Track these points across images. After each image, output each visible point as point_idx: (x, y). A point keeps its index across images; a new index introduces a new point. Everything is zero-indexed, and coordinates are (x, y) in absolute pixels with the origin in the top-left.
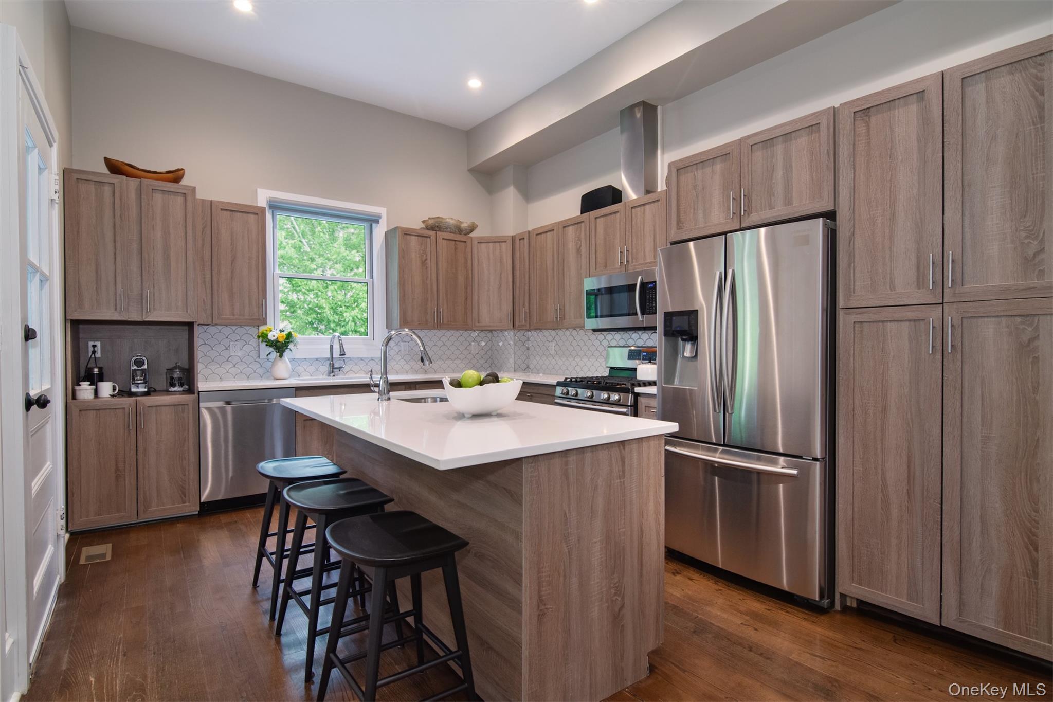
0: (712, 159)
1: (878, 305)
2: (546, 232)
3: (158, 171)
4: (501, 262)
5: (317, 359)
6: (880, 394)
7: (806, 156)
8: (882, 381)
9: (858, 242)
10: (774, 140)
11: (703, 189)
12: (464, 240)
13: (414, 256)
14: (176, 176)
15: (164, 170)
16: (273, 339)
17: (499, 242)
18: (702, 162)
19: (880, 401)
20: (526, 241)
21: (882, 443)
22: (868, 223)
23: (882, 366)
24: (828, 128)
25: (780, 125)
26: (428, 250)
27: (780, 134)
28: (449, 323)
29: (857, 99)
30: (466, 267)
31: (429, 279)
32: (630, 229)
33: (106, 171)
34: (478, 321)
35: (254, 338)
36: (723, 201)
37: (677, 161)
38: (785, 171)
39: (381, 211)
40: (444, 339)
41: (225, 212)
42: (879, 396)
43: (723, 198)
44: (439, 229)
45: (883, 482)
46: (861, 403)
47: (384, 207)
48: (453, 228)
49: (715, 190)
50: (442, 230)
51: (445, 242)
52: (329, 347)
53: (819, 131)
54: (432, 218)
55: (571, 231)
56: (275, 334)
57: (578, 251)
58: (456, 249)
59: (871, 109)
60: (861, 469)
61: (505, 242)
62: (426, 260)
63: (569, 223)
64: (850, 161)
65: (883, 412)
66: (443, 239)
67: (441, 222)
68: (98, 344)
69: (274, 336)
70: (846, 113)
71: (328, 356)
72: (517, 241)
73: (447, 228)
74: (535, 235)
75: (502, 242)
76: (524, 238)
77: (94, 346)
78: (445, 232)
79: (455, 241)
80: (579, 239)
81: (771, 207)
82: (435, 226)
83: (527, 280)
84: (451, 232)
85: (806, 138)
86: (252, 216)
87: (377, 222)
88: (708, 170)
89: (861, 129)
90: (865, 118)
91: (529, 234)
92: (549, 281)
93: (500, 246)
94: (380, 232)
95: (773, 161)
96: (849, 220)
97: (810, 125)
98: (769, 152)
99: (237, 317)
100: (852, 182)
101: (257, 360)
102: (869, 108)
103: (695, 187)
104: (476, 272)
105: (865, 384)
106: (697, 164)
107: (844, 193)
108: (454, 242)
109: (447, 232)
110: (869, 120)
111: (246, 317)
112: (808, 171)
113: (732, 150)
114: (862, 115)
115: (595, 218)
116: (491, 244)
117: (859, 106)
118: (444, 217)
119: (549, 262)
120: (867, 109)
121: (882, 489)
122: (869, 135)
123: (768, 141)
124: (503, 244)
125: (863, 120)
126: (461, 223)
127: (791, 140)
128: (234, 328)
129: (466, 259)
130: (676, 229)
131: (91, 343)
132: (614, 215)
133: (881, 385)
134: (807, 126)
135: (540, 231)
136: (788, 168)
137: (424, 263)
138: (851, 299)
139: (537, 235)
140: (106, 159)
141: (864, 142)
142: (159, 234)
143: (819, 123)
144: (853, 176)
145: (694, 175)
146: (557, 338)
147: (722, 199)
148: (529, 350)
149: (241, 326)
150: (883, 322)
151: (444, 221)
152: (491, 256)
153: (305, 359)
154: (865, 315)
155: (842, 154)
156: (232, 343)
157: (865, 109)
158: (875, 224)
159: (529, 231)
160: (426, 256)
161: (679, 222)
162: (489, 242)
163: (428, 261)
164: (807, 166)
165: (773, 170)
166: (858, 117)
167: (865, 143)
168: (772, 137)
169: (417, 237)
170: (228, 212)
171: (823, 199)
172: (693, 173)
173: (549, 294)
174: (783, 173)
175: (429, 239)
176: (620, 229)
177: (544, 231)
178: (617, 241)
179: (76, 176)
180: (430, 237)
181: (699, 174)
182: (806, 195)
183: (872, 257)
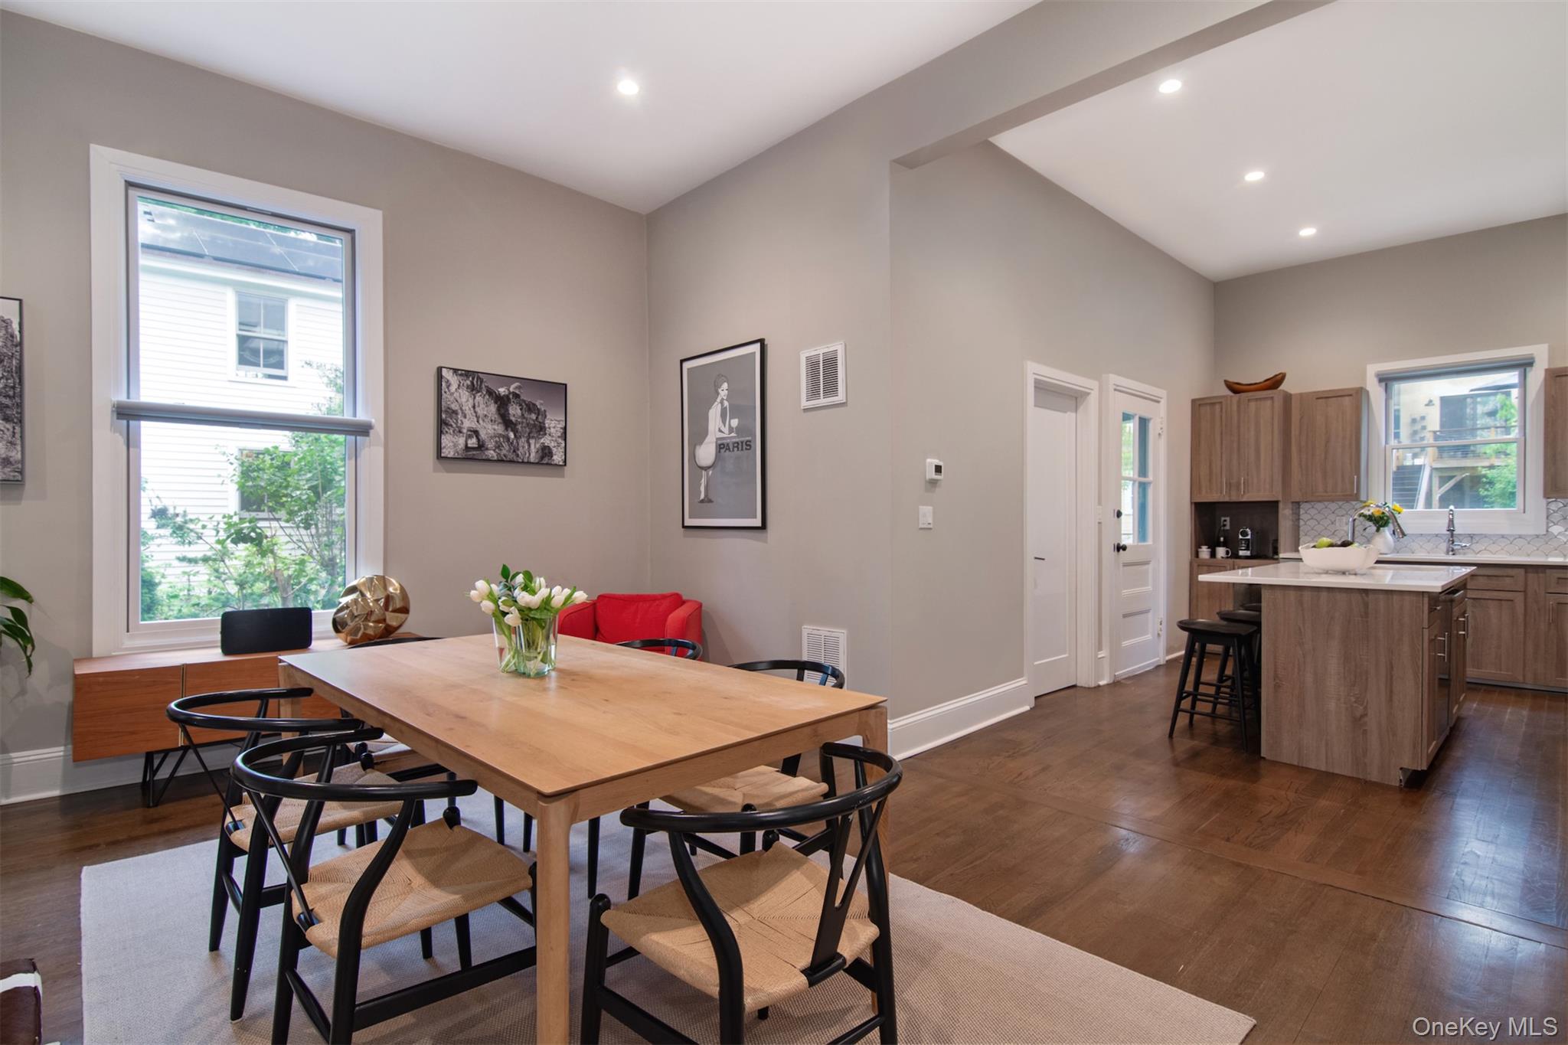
3: (1258, 382)
14: (1275, 382)
15: (1262, 380)
33: (1230, 393)
39: (1537, 349)
41: (1320, 400)
47: (1544, 343)
56: (1373, 510)
68: (1228, 519)
77: (1225, 521)
86: (1347, 398)
87: (1531, 364)
99: (1330, 494)
111: (1338, 494)
128: (1326, 503)
131: (1223, 519)
140: (1226, 381)
142: (1252, 433)
149: (1333, 502)
153: (1422, 535)
156: (1338, 518)
170: (1323, 400)
179: (1198, 403)
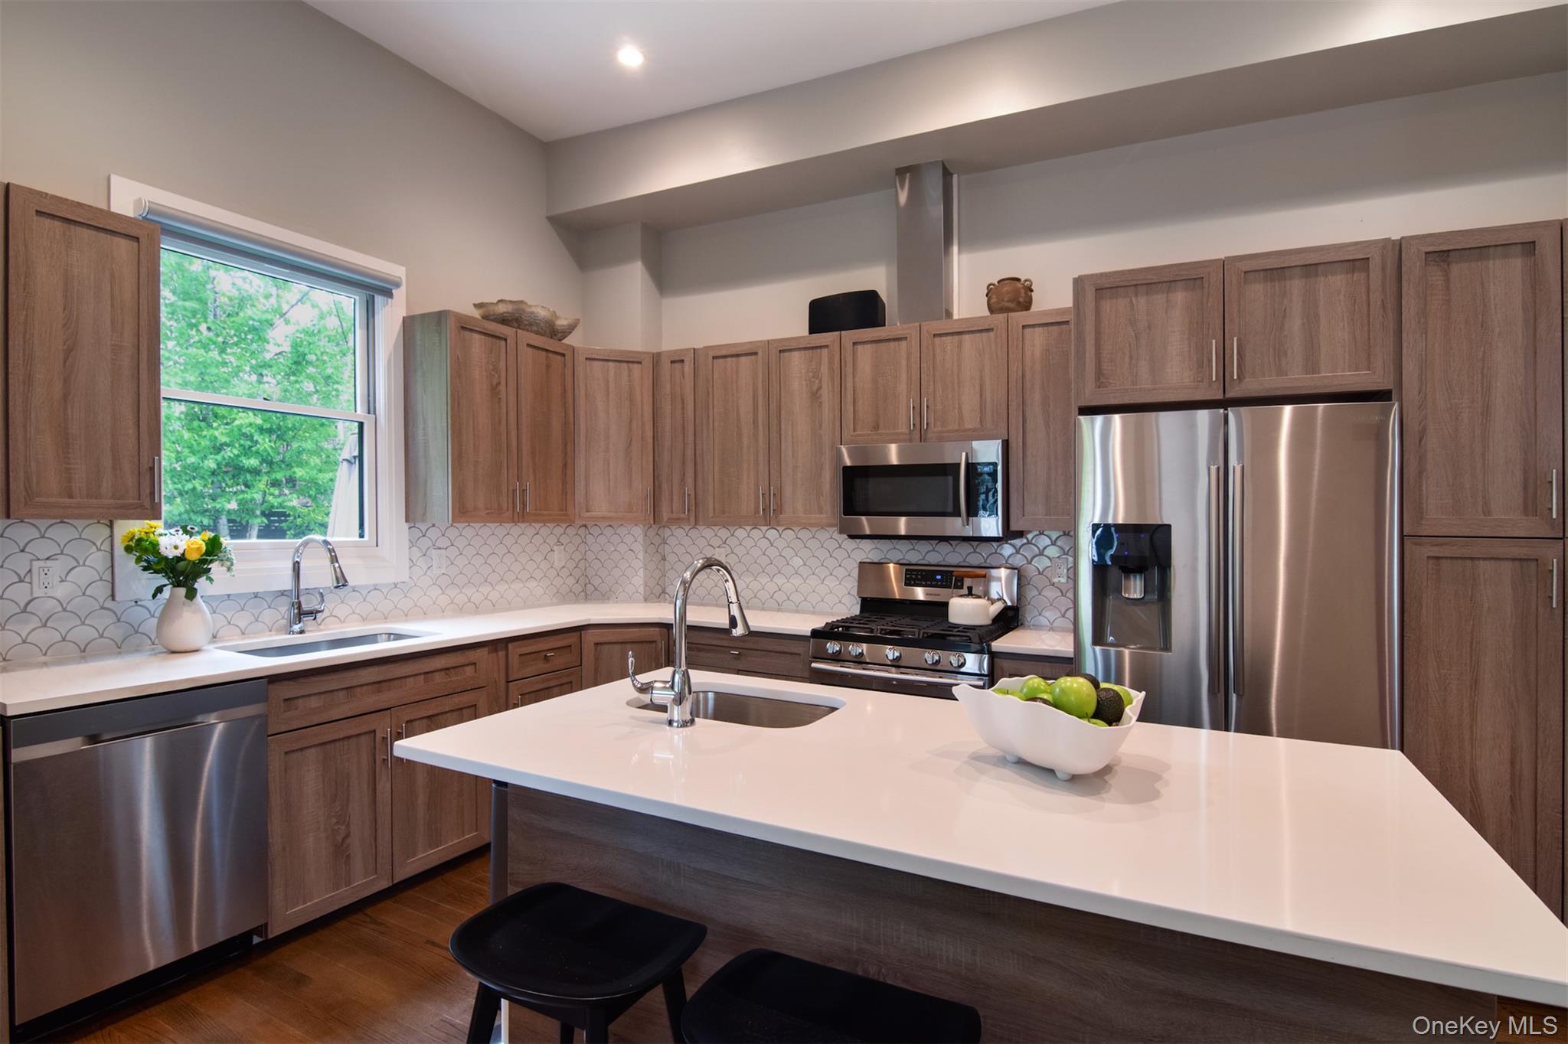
0: (1167, 282)
1: (1466, 535)
2: (738, 356)
4: (632, 401)
5: (256, 595)
6: (1468, 661)
7: (1342, 304)
8: (1472, 643)
9: (1432, 442)
10: (1286, 270)
11: (1149, 327)
12: (562, 351)
13: (478, 374)
16: (171, 553)
17: (628, 362)
18: (1147, 284)
19: (1468, 671)
20: (688, 367)
21: (1472, 732)
22: (1448, 416)
23: (1471, 622)
24: (1383, 269)
25: (1299, 249)
26: (502, 364)
27: (1298, 263)
28: (538, 512)
29: (1430, 235)
30: (565, 404)
31: (504, 422)
32: (931, 369)
34: (587, 506)
35: (99, 550)
36: (1190, 351)
37: (1096, 275)
38: (1305, 321)
39: (396, 271)
40: (508, 541)
42: (1466, 664)
43: (1190, 347)
44: (519, 325)
45: (1472, 787)
46: (1437, 676)
47: (402, 265)
48: (542, 325)
49: (1174, 332)
50: (522, 327)
51: (530, 350)
52: (290, 565)
53: (1367, 269)
54: (511, 302)
55: (796, 360)
56: (178, 543)
57: (815, 396)
58: (548, 366)
59: (1451, 252)
60: (1439, 770)
61: (640, 363)
62: (499, 384)
63: (794, 345)
64: (1419, 322)
65: (1473, 687)
66: (528, 345)
67: (524, 311)
69: (176, 547)
70: (1412, 251)
71: (287, 584)
72: (666, 366)
73: (531, 325)
74: (710, 358)
75: (633, 362)
76: (682, 361)
78: (527, 330)
79: (547, 351)
80: (817, 375)
81: (1281, 372)
82: (514, 319)
83: (690, 438)
84: (537, 333)
85: (1343, 276)
86: (123, 243)
87: (388, 293)
88: (1159, 299)
89: (1436, 277)
90: (1442, 264)
91: (694, 353)
92: (745, 441)
93: (630, 370)
94: (390, 316)
95: (1285, 303)
96: (1420, 408)
97: (1351, 258)
98: (1277, 287)
99: (79, 500)
100: (1424, 353)
101: (106, 605)
102: (1449, 251)
103: (1133, 322)
104: (582, 413)
105: (1445, 648)
106: (1136, 285)
107: (1410, 367)
108: (544, 353)
109: (531, 331)
110: (1449, 269)
112: (1346, 326)
113: (1209, 274)
114: (1437, 259)
115: (854, 344)
116: (611, 364)
117: (1434, 245)
118: (529, 303)
119: (745, 407)
120: (1445, 251)
121: (1471, 797)
122: (1448, 289)
123: (1275, 271)
124: (636, 365)
125: (1438, 265)
126: (557, 318)
127: (1317, 275)
128: (43, 525)
129: (565, 391)
130: (1094, 386)
132: (897, 343)
133: (1468, 649)
134: (1347, 259)
135: (724, 352)
136: (1311, 319)
137: (494, 390)
138: (1423, 522)
139: (714, 358)
141: (1441, 297)
143: (1368, 259)
144: (1424, 344)
145: (1131, 300)
146: (732, 541)
147: (1187, 349)
148: (665, 560)
150: (1472, 559)
151: (528, 310)
152: (612, 386)
153: (229, 595)
154: (1445, 547)
155: (1407, 310)
157: (1441, 251)
158: (1459, 418)
159: (694, 349)
160: (499, 376)
161: (1099, 374)
162: (608, 360)
163: (502, 387)
164: (1345, 318)
165: (1284, 316)
166: (1431, 261)
167: (1443, 299)
168: (1283, 266)
169: (483, 337)
170: (60, 224)
171: (1374, 373)
172: (1129, 299)
173: (745, 466)
174: (1304, 323)
175: (503, 343)
176: (908, 366)
177: (734, 351)
178: (902, 387)
180: (506, 340)
181: (1141, 302)
182: (1344, 362)
183: (1454, 465)
